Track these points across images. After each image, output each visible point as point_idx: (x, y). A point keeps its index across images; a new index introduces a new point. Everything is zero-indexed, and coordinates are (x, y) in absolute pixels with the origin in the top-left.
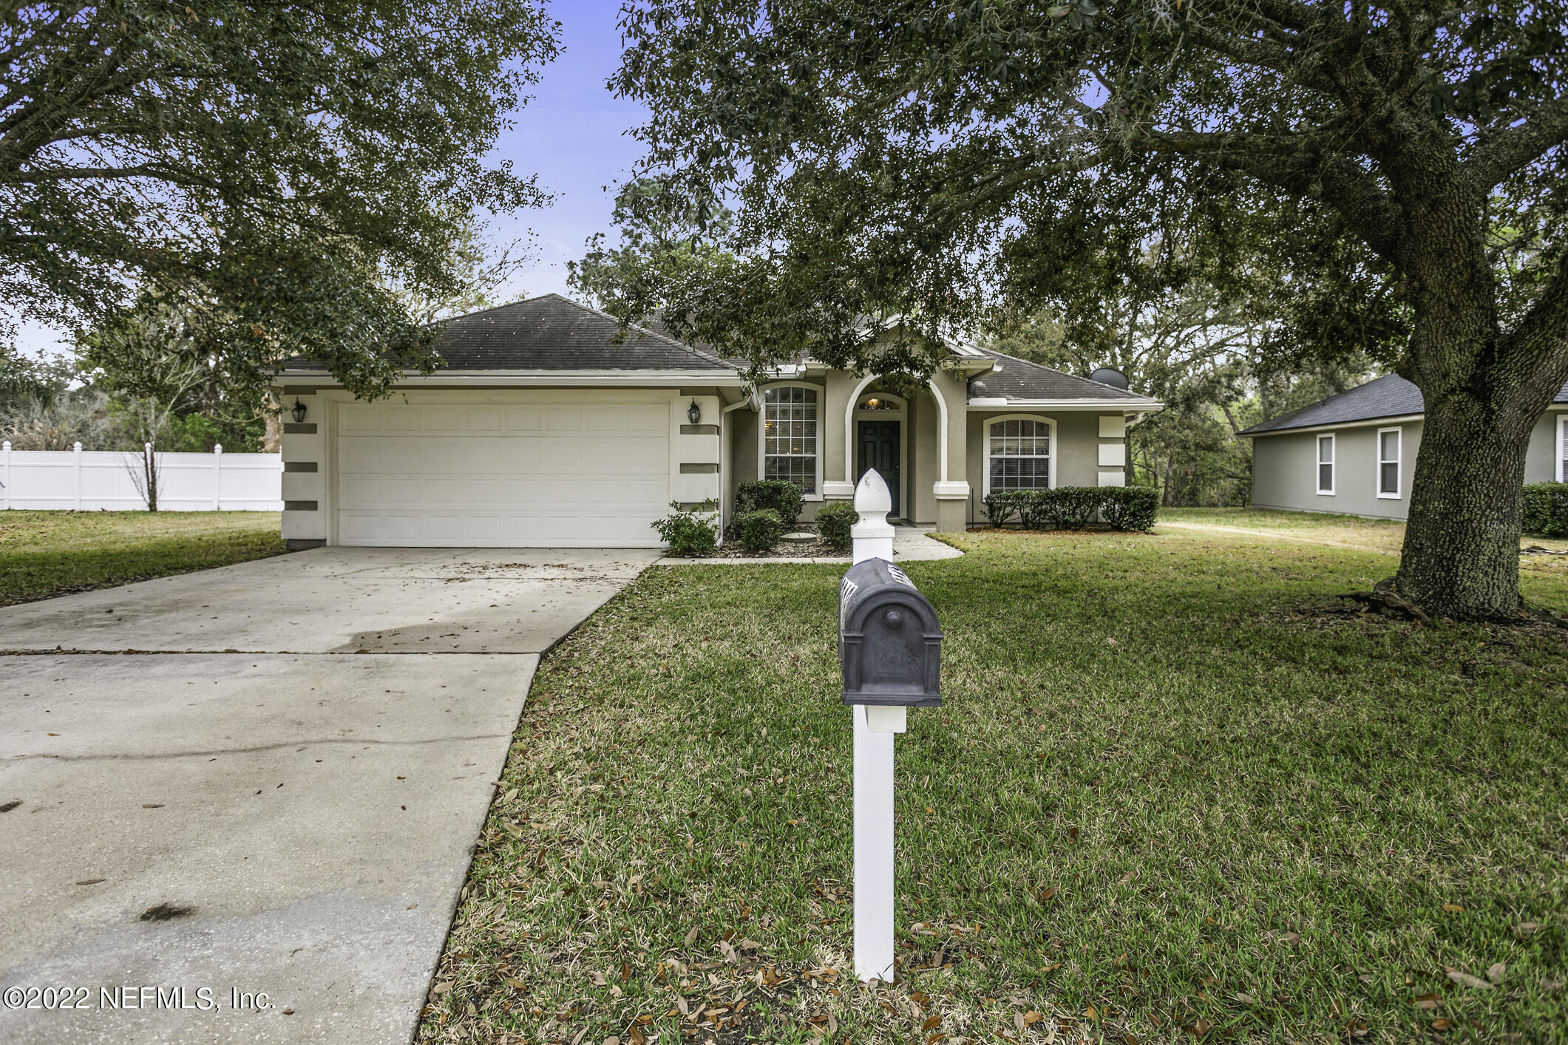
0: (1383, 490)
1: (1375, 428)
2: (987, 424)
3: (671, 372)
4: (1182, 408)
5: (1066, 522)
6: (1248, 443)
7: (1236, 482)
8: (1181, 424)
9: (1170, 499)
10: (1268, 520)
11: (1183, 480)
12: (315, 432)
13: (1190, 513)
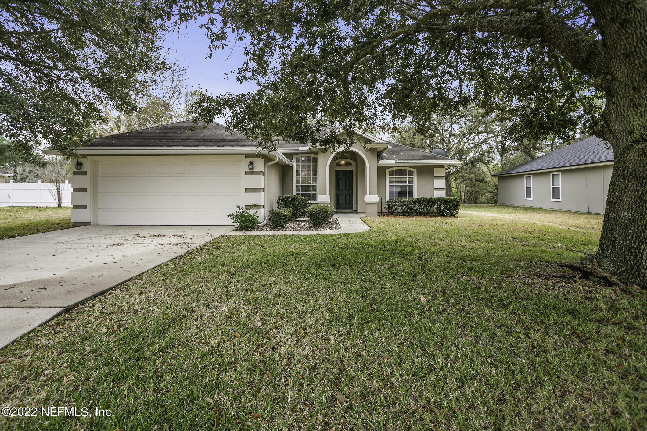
0: (553, 198)
1: (549, 172)
2: (387, 171)
3: (239, 147)
4: (470, 165)
5: (420, 212)
6: (496, 180)
7: (491, 194)
8: (470, 172)
9: (466, 201)
10: (505, 210)
11: (471, 194)
12: (86, 175)
13: (474, 206)
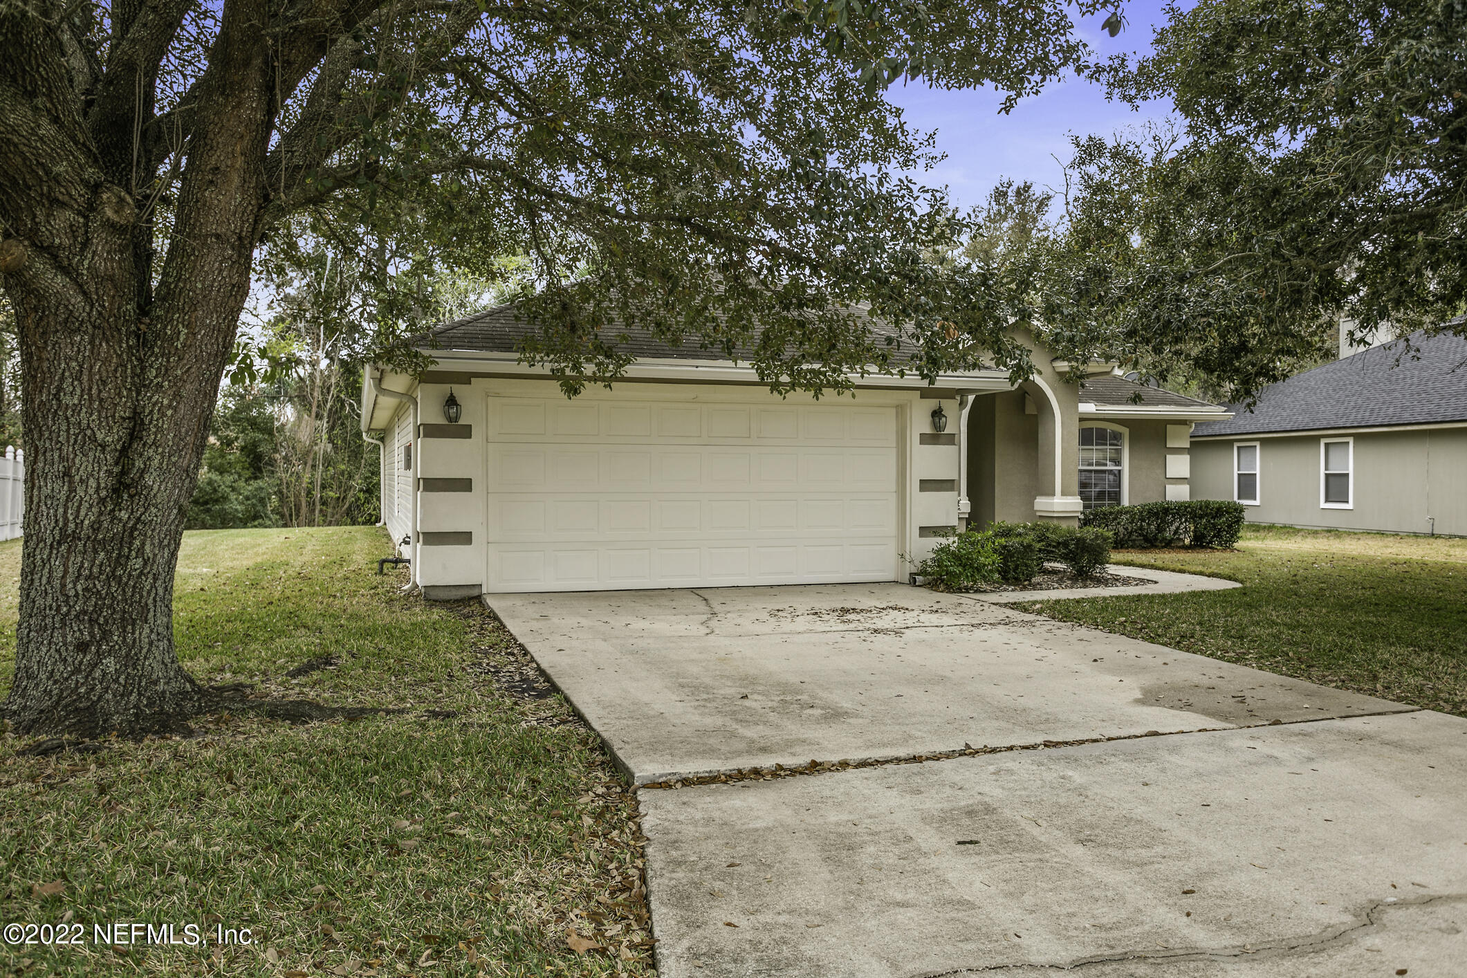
0: (1327, 501)
1: (1318, 438)
12: (470, 437)
